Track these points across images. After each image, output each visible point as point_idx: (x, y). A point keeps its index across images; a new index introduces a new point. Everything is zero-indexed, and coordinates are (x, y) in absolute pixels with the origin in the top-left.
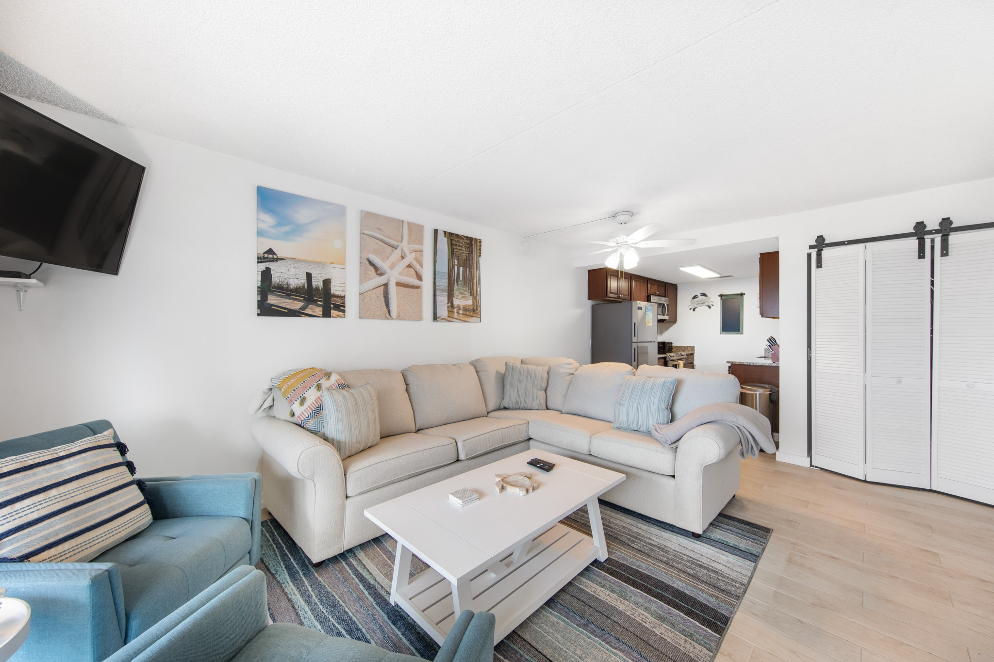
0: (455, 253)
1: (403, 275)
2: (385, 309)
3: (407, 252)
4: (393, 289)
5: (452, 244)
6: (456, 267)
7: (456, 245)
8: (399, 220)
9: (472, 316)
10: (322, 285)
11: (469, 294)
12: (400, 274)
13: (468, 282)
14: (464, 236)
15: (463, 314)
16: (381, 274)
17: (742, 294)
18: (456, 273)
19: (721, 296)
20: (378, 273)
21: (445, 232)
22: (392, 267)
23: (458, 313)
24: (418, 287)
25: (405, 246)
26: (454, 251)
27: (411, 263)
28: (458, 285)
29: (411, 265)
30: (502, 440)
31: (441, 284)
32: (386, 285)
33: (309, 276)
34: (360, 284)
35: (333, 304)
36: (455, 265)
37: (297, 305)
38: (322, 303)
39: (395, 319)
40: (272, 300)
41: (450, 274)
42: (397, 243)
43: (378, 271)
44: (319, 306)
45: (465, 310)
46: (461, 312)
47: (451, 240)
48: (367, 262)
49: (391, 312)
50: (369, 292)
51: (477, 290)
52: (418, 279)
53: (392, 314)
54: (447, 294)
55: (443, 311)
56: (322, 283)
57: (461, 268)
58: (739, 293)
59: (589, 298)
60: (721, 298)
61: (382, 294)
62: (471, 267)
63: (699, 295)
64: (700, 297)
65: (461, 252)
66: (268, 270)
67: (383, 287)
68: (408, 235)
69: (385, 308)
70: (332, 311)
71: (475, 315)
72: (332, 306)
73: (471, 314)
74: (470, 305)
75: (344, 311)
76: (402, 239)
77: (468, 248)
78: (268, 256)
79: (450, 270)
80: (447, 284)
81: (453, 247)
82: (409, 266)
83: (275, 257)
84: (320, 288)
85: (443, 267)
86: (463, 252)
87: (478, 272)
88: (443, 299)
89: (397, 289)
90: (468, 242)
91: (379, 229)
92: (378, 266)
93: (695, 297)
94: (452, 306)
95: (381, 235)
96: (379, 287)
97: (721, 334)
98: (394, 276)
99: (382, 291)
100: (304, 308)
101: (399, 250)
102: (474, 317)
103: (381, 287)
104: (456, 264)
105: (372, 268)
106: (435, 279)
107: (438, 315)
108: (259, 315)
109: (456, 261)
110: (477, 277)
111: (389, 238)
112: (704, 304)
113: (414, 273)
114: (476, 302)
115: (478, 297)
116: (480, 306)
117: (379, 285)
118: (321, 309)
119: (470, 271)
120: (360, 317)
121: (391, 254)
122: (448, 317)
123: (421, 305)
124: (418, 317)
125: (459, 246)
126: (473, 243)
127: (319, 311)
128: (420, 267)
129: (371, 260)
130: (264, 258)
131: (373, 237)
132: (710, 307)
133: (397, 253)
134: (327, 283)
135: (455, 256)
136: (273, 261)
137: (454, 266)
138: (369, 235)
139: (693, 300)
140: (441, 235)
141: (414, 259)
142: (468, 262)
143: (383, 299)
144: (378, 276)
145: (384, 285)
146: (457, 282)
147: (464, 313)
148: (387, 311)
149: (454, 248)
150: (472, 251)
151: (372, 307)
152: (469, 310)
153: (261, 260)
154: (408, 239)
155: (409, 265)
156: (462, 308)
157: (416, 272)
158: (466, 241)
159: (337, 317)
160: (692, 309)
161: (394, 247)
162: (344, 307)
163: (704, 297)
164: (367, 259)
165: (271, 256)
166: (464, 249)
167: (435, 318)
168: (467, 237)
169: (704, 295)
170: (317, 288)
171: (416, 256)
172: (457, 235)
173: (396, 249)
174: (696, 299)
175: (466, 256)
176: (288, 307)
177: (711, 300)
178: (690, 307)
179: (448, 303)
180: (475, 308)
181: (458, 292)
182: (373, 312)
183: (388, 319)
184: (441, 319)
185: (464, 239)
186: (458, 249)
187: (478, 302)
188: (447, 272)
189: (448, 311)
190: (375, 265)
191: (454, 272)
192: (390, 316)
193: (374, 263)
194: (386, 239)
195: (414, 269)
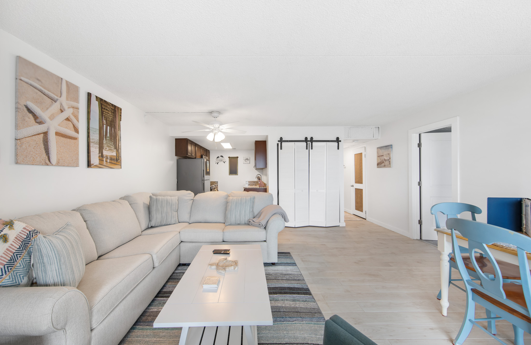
0: (104, 114)
1: (61, 127)
2: (44, 155)
3: (66, 107)
4: (52, 138)
5: (102, 108)
6: (105, 126)
7: (105, 109)
8: (58, 77)
9: (116, 164)
11: (114, 148)
12: (59, 125)
13: (113, 138)
14: (110, 103)
15: (110, 162)
16: (40, 122)
17: (237, 157)
18: (105, 130)
19: (229, 157)
20: (37, 121)
21: (97, 97)
22: (52, 117)
23: (106, 161)
24: (75, 139)
25: (63, 100)
27: (69, 117)
28: (106, 139)
29: (69, 118)
31: (93, 138)
32: (46, 134)
34: (16, 130)
39: (55, 166)
41: (101, 131)
42: (56, 97)
45: (111, 159)
46: (108, 161)
47: (102, 104)
48: (25, 109)
49: (50, 158)
50: (27, 139)
51: (119, 145)
52: (75, 132)
53: (51, 160)
55: (95, 160)
57: (109, 127)
58: (236, 156)
59: (176, 155)
60: (229, 159)
61: (42, 141)
63: (220, 157)
64: (220, 158)
65: (108, 115)
67: (42, 135)
68: (67, 92)
69: (45, 154)
71: (118, 163)
73: (115, 162)
74: (115, 156)
76: (61, 94)
77: (113, 112)
79: (101, 128)
80: (98, 138)
81: (103, 110)
82: (68, 119)
85: (95, 124)
86: (110, 115)
87: (119, 131)
88: (95, 150)
89: (56, 138)
90: (113, 108)
91: (38, 80)
92: (37, 114)
93: (218, 157)
94: (102, 156)
95: (40, 85)
96: (39, 134)
97: (229, 175)
98: (53, 126)
99: (42, 139)
101: (58, 103)
102: (117, 164)
103: (40, 135)
104: (105, 123)
105: (30, 115)
106: (88, 133)
107: (92, 163)
109: (105, 121)
110: (119, 136)
111: (48, 91)
112: (222, 161)
113: (72, 126)
114: (119, 153)
115: (120, 150)
116: (121, 157)
117: (38, 133)
119: (114, 130)
120: (16, 163)
121: (50, 106)
122: (100, 164)
123: (78, 154)
124: (76, 164)
125: (107, 110)
126: (116, 110)
128: (77, 122)
129: (29, 107)
131: (31, 85)
132: (224, 162)
133: (56, 106)
135: (104, 117)
137: (103, 125)
138: (27, 83)
139: (217, 159)
140: (93, 99)
141: (72, 114)
142: (113, 123)
143: (42, 146)
144: (37, 124)
145: (44, 133)
146: (106, 138)
147: (111, 161)
148: (47, 158)
150: (115, 116)
151: (31, 153)
152: (114, 160)
154: (67, 96)
155: (67, 118)
156: (109, 158)
157: (74, 125)
158: (111, 107)
160: (217, 163)
161: (54, 100)
163: (222, 158)
164: (25, 105)
166: (110, 113)
167: (89, 165)
168: (112, 105)
169: (222, 156)
171: (73, 112)
172: (105, 101)
173: (55, 102)
174: (218, 158)
175: (112, 119)
177: (225, 159)
178: (216, 162)
179: (99, 153)
180: (118, 158)
181: (106, 145)
182: (32, 158)
183: (48, 165)
184: (94, 166)
185: (110, 105)
186: (106, 112)
187: (120, 153)
188: (98, 129)
189: (99, 160)
190: (34, 113)
191: (104, 129)
192: (49, 163)
193: (33, 111)
194: (47, 92)
195: (72, 123)
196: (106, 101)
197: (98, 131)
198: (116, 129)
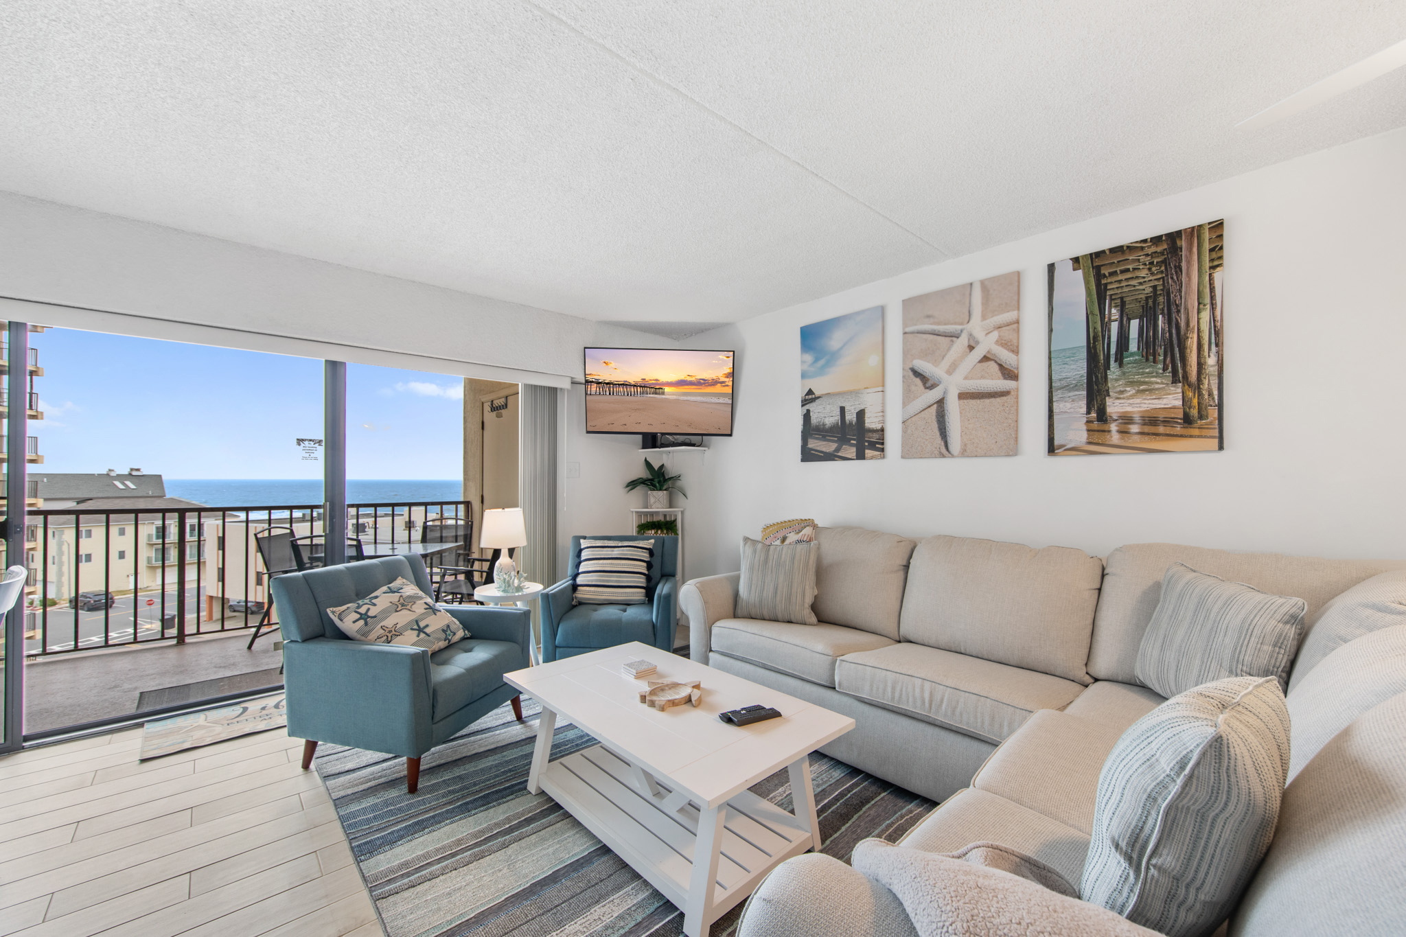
0: (1110, 293)
1: (972, 378)
2: (939, 441)
3: (979, 334)
4: (954, 408)
5: (1099, 279)
6: (1114, 327)
7: (1112, 275)
8: (964, 286)
9: (1182, 436)
10: (855, 419)
12: (966, 378)
13: (1161, 351)
14: (1145, 241)
15: (1142, 433)
16: (932, 386)
18: (1114, 339)
20: (927, 385)
21: (1076, 260)
22: (951, 371)
23: (1123, 432)
24: (1004, 394)
25: (976, 326)
26: (1106, 290)
27: (988, 352)
28: (1121, 365)
29: (988, 356)
30: (927, 705)
32: (941, 403)
33: (842, 409)
34: (903, 408)
35: (867, 441)
36: (1110, 321)
37: (829, 447)
38: (855, 442)
39: (958, 457)
40: (812, 444)
41: (1095, 347)
42: (959, 327)
43: (927, 382)
44: (852, 445)
45: (1151, 421)
46: (1136, 429)
47: (1098, 268)
48: (911, 374)
49: (949, 445)
50: (913, 419)
51: (1201, 365)
52: (1005, 378)
53: (952, 448)
54: (1085, 393)
55: (1074, 430)
56: (855, 416)
57: (1135, 324)
61: (934, 417)
62: (1172, 309)
65: (1136, 282)
66: (808, 411)
67: (935, 406)
68: (983, 304)
69: (940, 439)
70: (867, 451)
71: (1196, 432)
72: (866, 444)
73: (1178, 429)
74: (1174, 408)
75: (882, 450)
76: (970, 315)
77: (1164, 262)
78: (809, 398)
79: (1095, 338)
80: (1084, 372)
81: (1103, 283)
82: (985, 359)
83: (813, 396)
84: (854, 423)
85: (1074, 333)
87: (1205, 313)
89: (960, 405)
90: (1163, 247)
91: (928, 317)
92: (927, 374)
94: (1102, 417)
95: (931, 324)
96: (929, 407)
98: (952, 385)
99: (934, 413)
100: (838, 450)
101: (963, 337)
102: (1191, 436)
103: (932, 407)
104: (1115, 317)
105: (918, 381)
107: (1056, 442)
108: (802, 460)
109: (1114, 311)
110: (1205, 327)
111: (945, 324)
113: (996, 367)
114: (1200, 395)
115: (1210, 383)
116: (1220, 407)
117: (929, 404)
118: (854, 449)
119: (1172, 319)
120: (903, 457)
121: (949, 349)
122: (1090, 443)
123: (1014, 427)
124: (1011, 448)
125: (1126, 271)
126: (1187, 242)
127: (852, 452)
128: (1012, 356)
129: (916, 368)
130: (806, 400)
131: (919, 332)
133: (963, 341)
134: (861, 414)
135: (1111, 300)
136: (811, 402)
137: (1105, 326)
138: (912, 333)
140: (1068, 271)
141: (997, 342)
142: (1161, 299)
143: (935, 425)
144: (927, 390)
145: (938, 402)
147: (1147, 429)
148: (943, 444)
149: (1106, 285)
150: (1179, 268)
151: (919, 440)
152: (1167, 422)
153: (805, 402)
154: (982, 311)
155: (985, 357)
157: (1000, 366)
158: (1153, 249)
159: (872, 458)
161: (954, 336)
162: (883, 444)
164: (912, 369)
165: (810, 397)
166: (1143, 273)
167: (1052, 449)
168: (1156, 240)
170: (851, 423)
171: (1000, 336)
172: (1116, 250)
173: (958, 338)
175: (1155, 287)
176: (824, 450)
179: (1088, 412)
180: (1196, 412)
182: (919, 448)
183: (944, 456)
184: (1065, 450)
185: (1142, 248)
186: (1120, 281)
187: (1210, 394)
188: (1084, 343)
189: (1088, 430)
190: (922, 375)
191: (1109, 338)
192: (947, 453)
193: (921, 372)
194: (941, 328)
195: (996, 362)
196: (1122, 247)
197: (1085, 350)
198: (1178, 311)
